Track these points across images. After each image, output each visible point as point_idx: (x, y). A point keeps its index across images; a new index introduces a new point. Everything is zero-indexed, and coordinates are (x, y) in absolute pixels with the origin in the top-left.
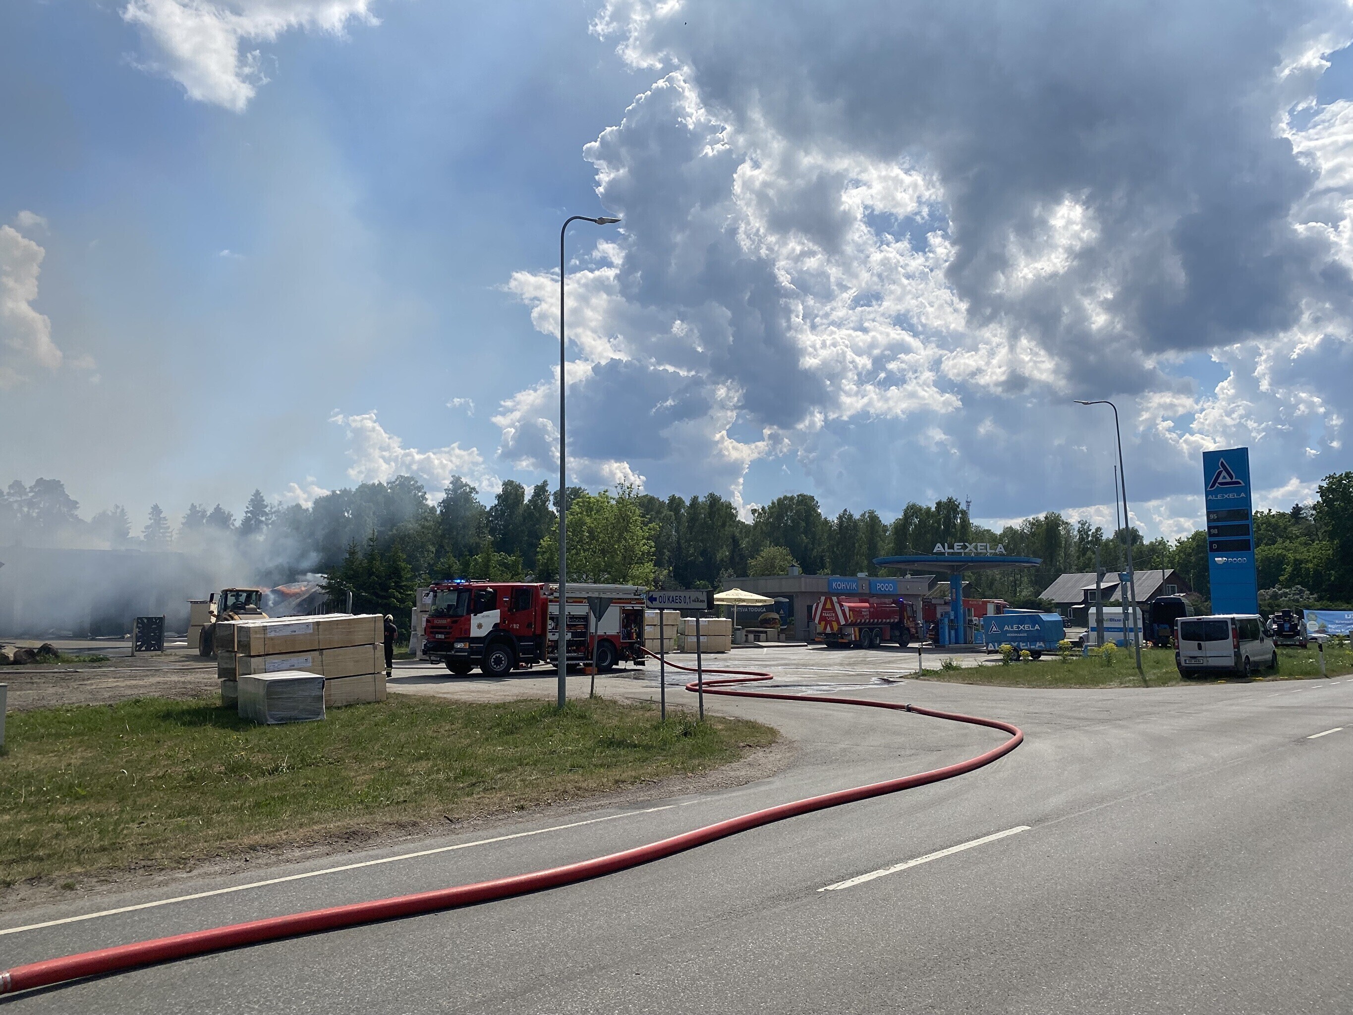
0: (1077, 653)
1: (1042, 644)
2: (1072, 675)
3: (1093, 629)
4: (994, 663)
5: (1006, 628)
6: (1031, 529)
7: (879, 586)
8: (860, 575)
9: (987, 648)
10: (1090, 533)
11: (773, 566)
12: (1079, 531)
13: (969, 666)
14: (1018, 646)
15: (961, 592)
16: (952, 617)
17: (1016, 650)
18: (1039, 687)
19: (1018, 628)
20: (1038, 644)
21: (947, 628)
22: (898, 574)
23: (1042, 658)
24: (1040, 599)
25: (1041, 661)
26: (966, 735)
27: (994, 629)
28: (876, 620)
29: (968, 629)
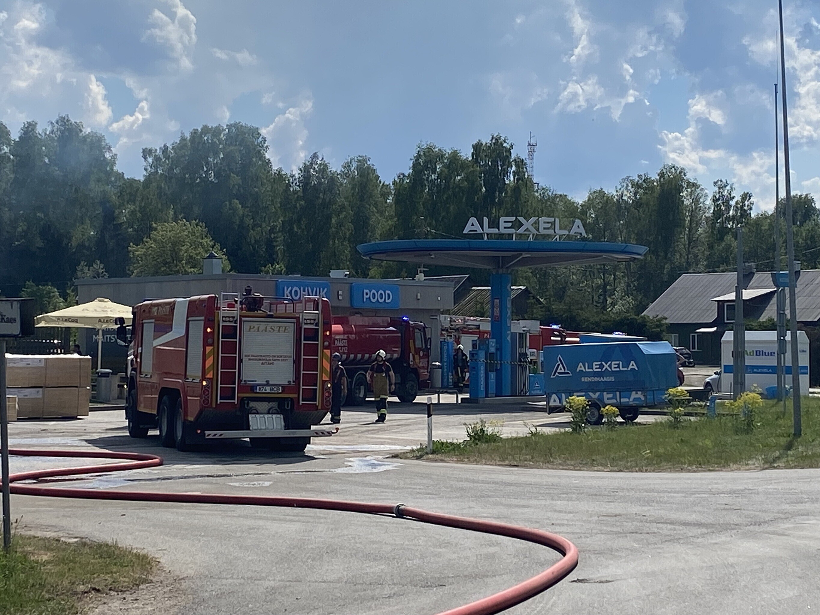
0: (699, 411)
1: (640, 395)
2: (686, 449)
3: (728, 369)
4: (557, 430)
5: (581, 367)
6: (635, 194)
7: (368, 294)
8: (335, 274)
9: (548, 403)
10: (733, 203)
11: (176, 257)
12: (715, 200)
13: (514, 435)
14: (601, 399)
15: (509, 305)
16: (492, 350)
17: (596, 405)
18: (630, 469)
19: (601, 366)
20: (634, 395)
21: (482, 368)
22: (403, 274)
23: (641, 419)
24: (643, 317)
25: (637, 424)
26: (491, 557)
27: (561, 369)
28: (359, 356)
29: (519, 370)
